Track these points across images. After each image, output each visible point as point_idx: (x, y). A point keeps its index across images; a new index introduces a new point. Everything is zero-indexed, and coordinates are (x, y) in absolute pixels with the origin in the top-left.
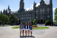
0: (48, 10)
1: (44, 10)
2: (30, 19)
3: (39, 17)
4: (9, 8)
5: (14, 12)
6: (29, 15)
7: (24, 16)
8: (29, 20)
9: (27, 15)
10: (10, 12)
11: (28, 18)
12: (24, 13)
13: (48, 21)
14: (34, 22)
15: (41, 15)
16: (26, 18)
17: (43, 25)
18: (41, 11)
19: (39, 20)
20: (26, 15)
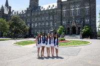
0: (87, 7)
1: (78, 9)
2: (51, 26)
3: (69, 23)
4: (7, 4)
5: (19, 13)
6: (49, 18)
7: (39, 19)
8: (49, 28)
9: (45, 18)
10: (10, 12)
11: (47, 24)
12: (39, 13)
13: (87, 29)
14: (58, 31)
15: (72, 18)
16: (43, 24)
17: (77, 38)
18: (73, 9)
19: (69, 28)
20: (43, 19)
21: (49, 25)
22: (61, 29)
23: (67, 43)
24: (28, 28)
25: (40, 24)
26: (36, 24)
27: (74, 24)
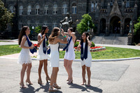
11: (55, 8)
16: (46, 8)
21: (60, 11)
22: (87, 20)
23: (100, 53)
24: (10, 14)
25: (38, 7)
26: (29, 7)
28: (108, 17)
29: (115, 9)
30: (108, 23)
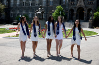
25: (24, 1)
26: (18, 1)
27: (81, 3)
28: (75, 8)
29: (81, 2)
30: (75, 12)
